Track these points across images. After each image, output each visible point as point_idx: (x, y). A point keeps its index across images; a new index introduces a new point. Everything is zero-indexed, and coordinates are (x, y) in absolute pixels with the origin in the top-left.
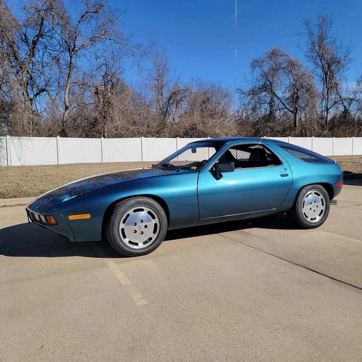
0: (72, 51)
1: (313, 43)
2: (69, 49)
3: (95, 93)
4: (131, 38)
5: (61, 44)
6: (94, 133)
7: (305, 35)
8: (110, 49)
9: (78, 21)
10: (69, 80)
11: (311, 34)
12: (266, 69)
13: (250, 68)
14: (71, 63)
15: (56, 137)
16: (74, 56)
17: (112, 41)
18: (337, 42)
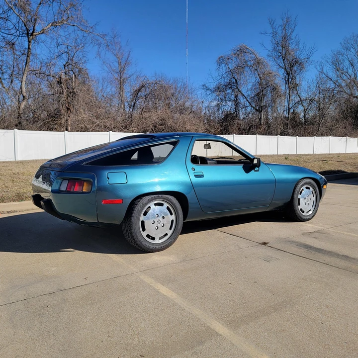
0: (31, 36)
1: (277, 44)
2: (28, 34)
3: (58, 82)
4: (96, 26)
5: (17, 28)
6: (56, 126)
7: (269, 34)
8: (73, 36)
9: (39, 3)
10: (27, 68)
11: (274, 34)
12: (231, 66)
13: (216, 64)
14: (29, 48)
15: (14, 129)
16: (32, 41)
17: (76, 28)
18: (300, 44)
